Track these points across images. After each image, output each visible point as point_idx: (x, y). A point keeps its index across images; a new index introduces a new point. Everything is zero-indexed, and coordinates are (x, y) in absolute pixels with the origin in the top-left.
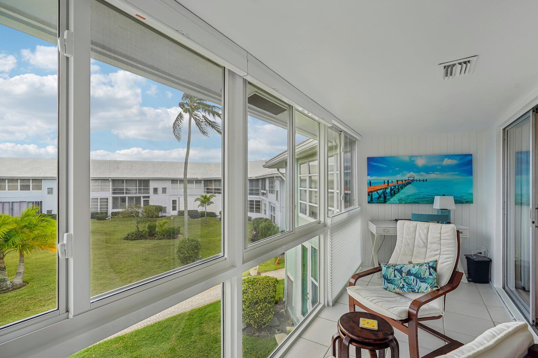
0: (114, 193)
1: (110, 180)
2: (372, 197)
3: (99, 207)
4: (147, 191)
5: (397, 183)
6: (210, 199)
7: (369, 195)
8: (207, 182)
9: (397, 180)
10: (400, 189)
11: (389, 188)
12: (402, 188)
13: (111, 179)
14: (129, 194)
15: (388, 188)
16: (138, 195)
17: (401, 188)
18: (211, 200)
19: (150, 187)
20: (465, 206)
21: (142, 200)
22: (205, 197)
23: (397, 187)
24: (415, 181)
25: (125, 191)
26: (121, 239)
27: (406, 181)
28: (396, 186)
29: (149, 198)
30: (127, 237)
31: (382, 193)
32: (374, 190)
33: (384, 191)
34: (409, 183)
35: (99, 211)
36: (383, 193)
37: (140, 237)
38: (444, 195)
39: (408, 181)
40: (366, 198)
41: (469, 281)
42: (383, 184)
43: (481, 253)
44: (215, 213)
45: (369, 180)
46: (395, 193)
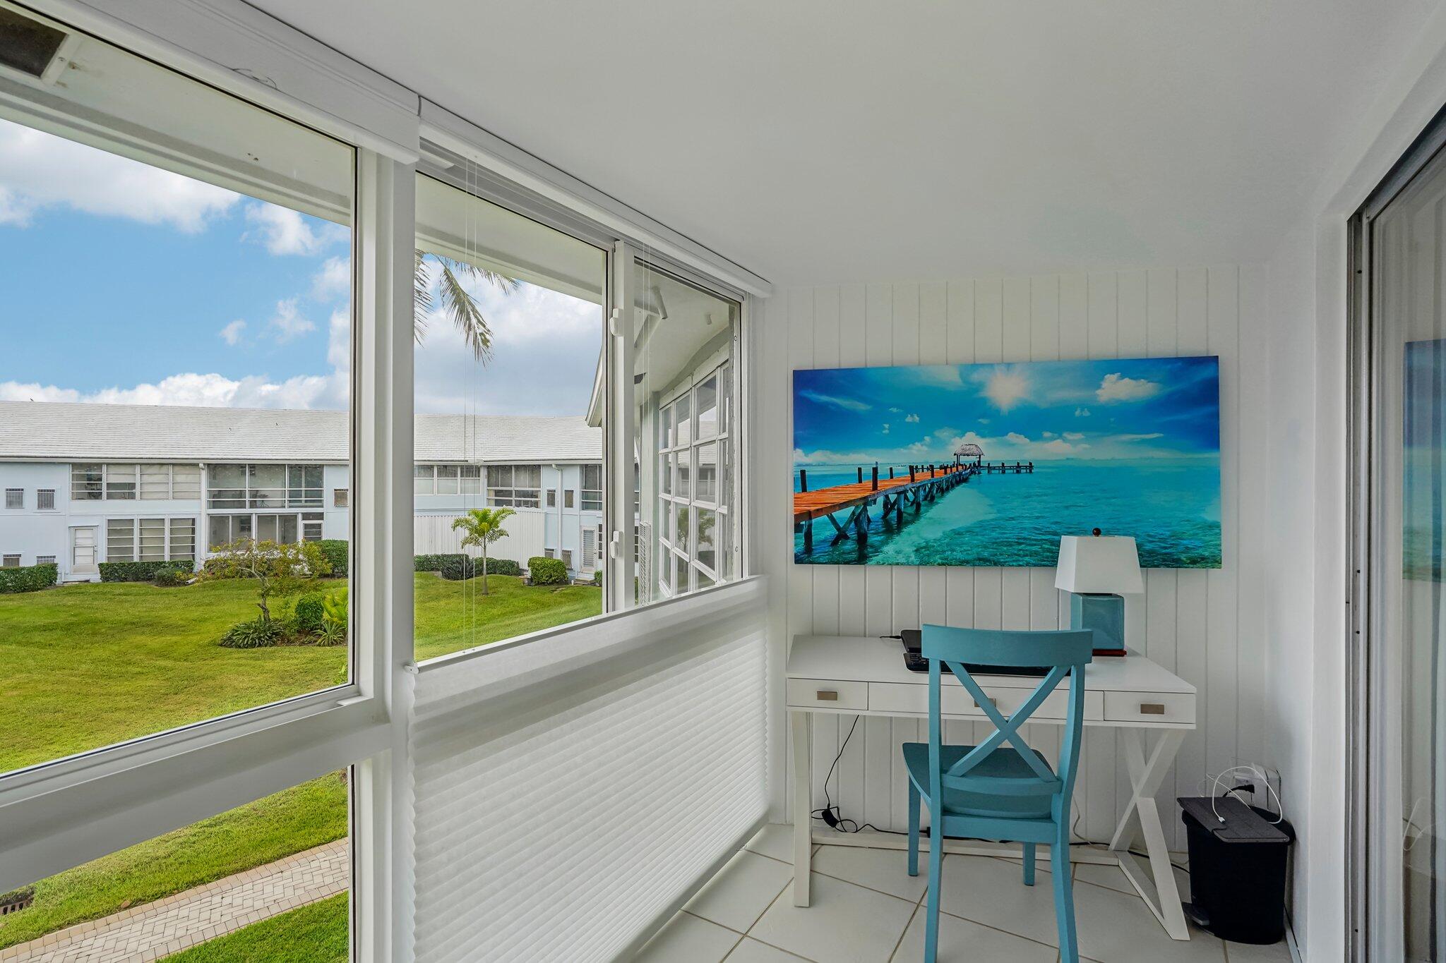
0: (215, 505)
1: (201, 465)
2: (808, 536)
3: (167, 545)
4: (316, 497)
5: (913, 480)
6: (498, 522)
7: (798, 528)
8: (498, 471)
9: (911, 468)
10: (923, 503)
11: (881, 500)
12: (931, 499)
13: (204, 464)
14: (261, 507)
15: (875, 502)
16: (287, 511)
17: (925, 499)
18: (502, 526)
19: (325, 488)
20: (1192, 579)
21: (301, 523)
22: (484, 517)
23: (910, 495)
24: (984, 472)
25: (247, 499)
26: (214, 644)
27: (949, 470)
28: (905, 492)
29: (322, 519)
30: (230, 638)
31: (849, 522)
32: (819, 507)
33: (860, 514)
34: (960, 480)
35: (167, 559)
36: (856, 519)
37: (270, 638)
38: (1097, 532)
39: (954, 469)
40: (788, 543)
41: (1192, 925)
42: (856, 484)
43: (1250, 788)
44: (518, 564)
45: (799, 465)
46: (901, 522)
